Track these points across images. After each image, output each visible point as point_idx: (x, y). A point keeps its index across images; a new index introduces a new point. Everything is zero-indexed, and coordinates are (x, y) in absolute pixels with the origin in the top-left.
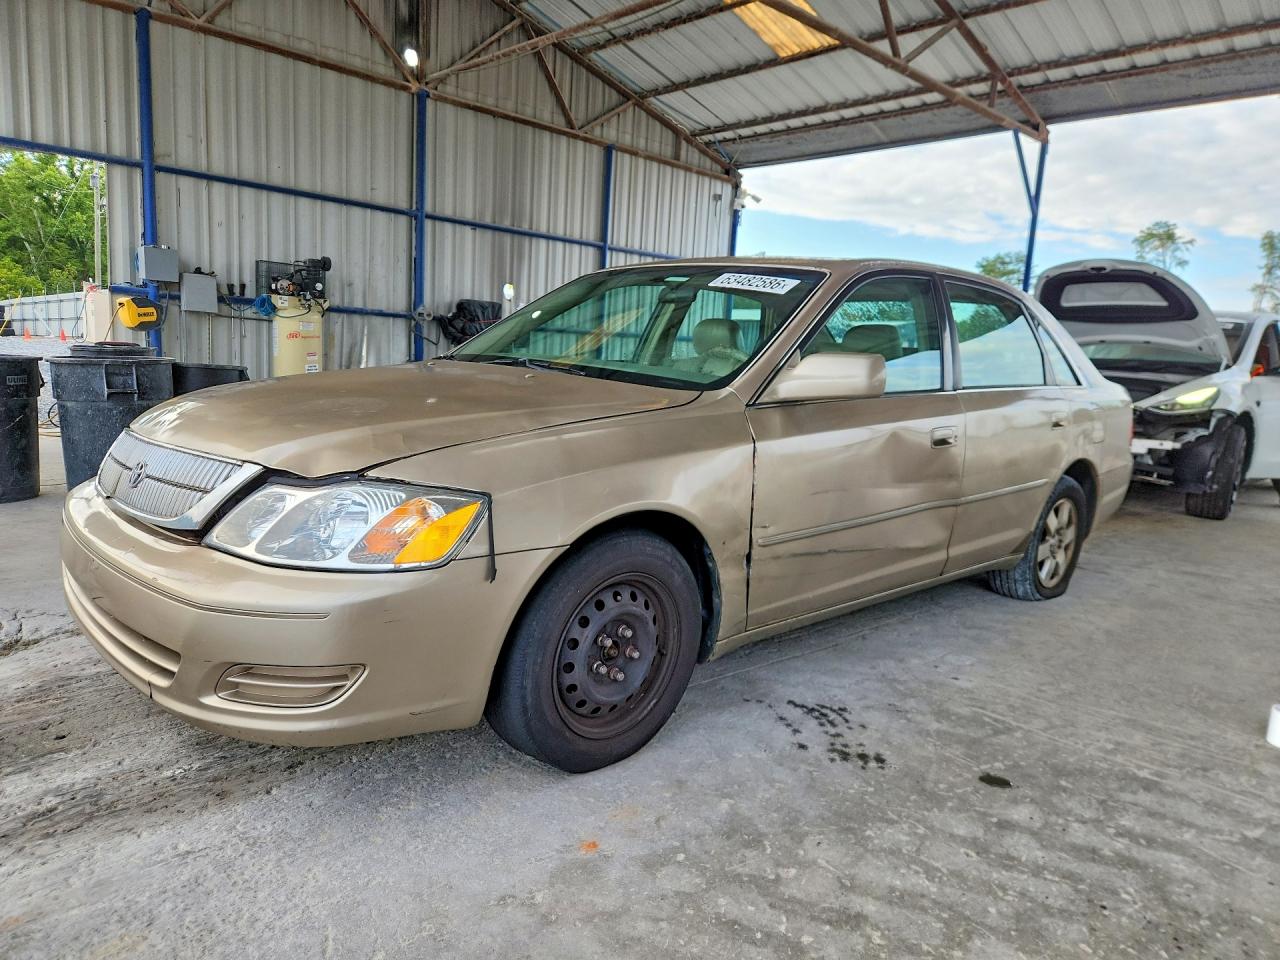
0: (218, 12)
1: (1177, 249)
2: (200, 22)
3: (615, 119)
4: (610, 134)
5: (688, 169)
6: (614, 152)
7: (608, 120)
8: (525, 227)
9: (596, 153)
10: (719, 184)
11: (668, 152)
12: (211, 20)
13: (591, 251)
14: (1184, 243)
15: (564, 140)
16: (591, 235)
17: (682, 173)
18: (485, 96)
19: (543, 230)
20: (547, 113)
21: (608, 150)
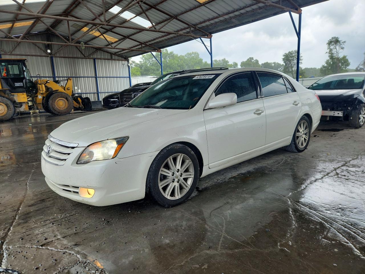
0: (12, 51)
1: (341, 45)
2: (9, 54)
3: (95, 53)
4: (95, 56)
5: (115, 60)
6: (96, 60)
7: (94, 54)
8: (78, 76)
9: (92, 61)
10: (124, 62)
11: (110, 57)
12: (11, 53)
13: (94, 78)
14: (343, 42)
15: (84, 59)
16: (94, 75)
17: (114, 61)
18: (65, 55)
19: (82, 76)
20: (80, 55)
21: (94, 60)
